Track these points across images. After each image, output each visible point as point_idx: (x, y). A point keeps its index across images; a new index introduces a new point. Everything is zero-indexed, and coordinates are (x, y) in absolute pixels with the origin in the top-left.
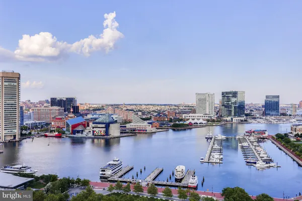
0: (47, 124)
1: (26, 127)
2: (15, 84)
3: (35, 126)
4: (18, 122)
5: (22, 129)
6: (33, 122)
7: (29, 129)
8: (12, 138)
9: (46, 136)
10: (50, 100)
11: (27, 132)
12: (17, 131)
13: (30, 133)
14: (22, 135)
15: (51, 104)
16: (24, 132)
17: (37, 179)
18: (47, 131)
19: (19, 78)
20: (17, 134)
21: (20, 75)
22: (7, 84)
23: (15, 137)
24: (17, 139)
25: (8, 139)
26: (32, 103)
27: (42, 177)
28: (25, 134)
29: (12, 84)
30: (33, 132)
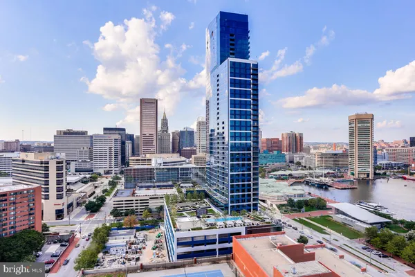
0: (406, 166)
1: (380, 167)
2: (368, 125)
3: (390, 167)
4: (371, 161)
5: (375, 169)
6: (388, 162)
7: (383, 169)
8: (366, 176)
9: (405, 179)
10: (408, 140)
11: (382, 172)
12: (370, 170)
13: (385, 174)
14: (375, 174)
15: (411, 144)
16: (377, 171)
17: (396, 222)
18: (406, 172)
19: (372, 119)
20: (370, 173)
21: (373, 115)
22: (360, 125)
23: (368, 175)
24: (370, 178)
25: (362, 176)
26: (385, 143)
27: (402, 222)
28: (380, 174)
29: (366, 125)
30: (388, 173)
